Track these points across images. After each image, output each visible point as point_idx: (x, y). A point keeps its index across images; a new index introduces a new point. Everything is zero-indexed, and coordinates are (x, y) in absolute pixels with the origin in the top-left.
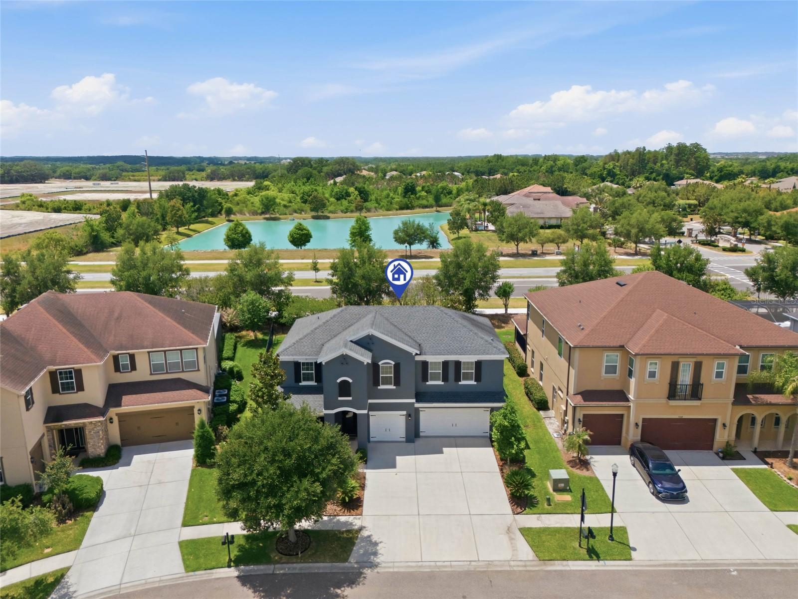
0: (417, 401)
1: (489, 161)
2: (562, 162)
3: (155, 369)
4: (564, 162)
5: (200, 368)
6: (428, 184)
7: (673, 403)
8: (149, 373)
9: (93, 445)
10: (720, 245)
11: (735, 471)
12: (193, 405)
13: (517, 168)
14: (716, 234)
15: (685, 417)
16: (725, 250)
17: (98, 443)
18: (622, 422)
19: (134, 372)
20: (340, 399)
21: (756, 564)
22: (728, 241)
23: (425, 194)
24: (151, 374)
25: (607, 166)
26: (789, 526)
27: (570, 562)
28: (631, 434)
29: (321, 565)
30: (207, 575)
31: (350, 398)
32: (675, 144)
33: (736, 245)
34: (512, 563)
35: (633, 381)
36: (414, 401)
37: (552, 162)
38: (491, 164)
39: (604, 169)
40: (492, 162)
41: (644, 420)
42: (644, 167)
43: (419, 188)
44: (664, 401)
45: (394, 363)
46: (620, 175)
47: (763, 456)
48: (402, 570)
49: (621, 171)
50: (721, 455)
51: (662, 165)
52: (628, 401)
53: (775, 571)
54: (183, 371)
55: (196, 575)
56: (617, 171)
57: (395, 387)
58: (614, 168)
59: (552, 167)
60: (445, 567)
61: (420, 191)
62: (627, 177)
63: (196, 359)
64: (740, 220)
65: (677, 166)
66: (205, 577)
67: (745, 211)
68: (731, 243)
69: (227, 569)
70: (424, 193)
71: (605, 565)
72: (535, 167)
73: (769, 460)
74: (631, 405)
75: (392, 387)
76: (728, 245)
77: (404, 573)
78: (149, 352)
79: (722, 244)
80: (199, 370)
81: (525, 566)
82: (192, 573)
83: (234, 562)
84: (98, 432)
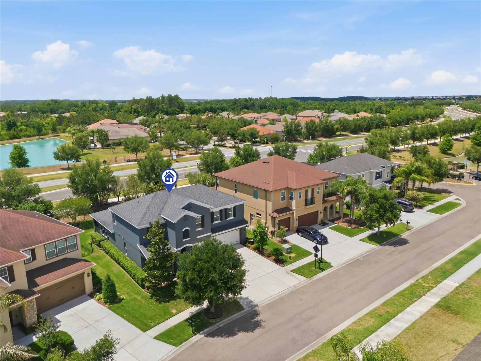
0: (212, 233)
1: (49, 104)
2: (101, 105)
3: (49, 255)
4: (103, 105)
5: (78, 248)
6: (25, 121)
7: (308, 207)
8: (45, 259)
9: (29, 317)
10: (227, 145)
11: (330, 228)
12: (83, 272)
13: (72, 109)
14: (224, 141)
15: (310, 212)
16: (230, 148)
17: (33, 314)
18: (289, 221)
19: (34, 262)
20: (184, 240)
21: (363, 254)
22: (231, 143)
23: (25, 127)
24: (47, 260)
25: (133, 107)
26: (360, 240)
27: (318, 275)
28: (295, 224)
29: (235, 315)
30: (189, 343)
31: (189, 239)
32: (166, 95)
33: (235, 145)
34: (302, 283)
35: (294, 202)
36: (211, 233)
37: (95, 105)
38: (51, 106)
39: (132, 109)
40: (51, 104)
41: (299, 217)
42: (153, 107)
43: (19, 124)
44: (304, 207)
45: (201, 216)
46: (141, 112)
47: (333, 221)
48: (268, 302)
49: (141, 110)
50: (322, 224)
51: (163, 106)
52: (292, 210)
53: (369, 254)
54: (68, 253)
55: (184, 345)
56: (139, 110)
57: (202, 229)
58: (137, 108)
59: (96, 108)
60: (282, 294)
61: (20, 126)
62: (146, 112)
63: (76, 242)
64: (230, 133)
65: (170, 107)
66: (189, 344)
67: (231, 129)
68: (233, 145)
69: (195, 337)
70: (23, 127)
71: (328, 272)
72: (84, 108)
73: (335, 222)
74: (294, 212)
75: (201, 229)
76: (231, 145)
77: (270, 303)
78: (44, 245)
79: (228, 145)
80: (78, 249)
81: (306, 282)
82: (180, 346)
83: (196, 331)
84: (33, 306)
